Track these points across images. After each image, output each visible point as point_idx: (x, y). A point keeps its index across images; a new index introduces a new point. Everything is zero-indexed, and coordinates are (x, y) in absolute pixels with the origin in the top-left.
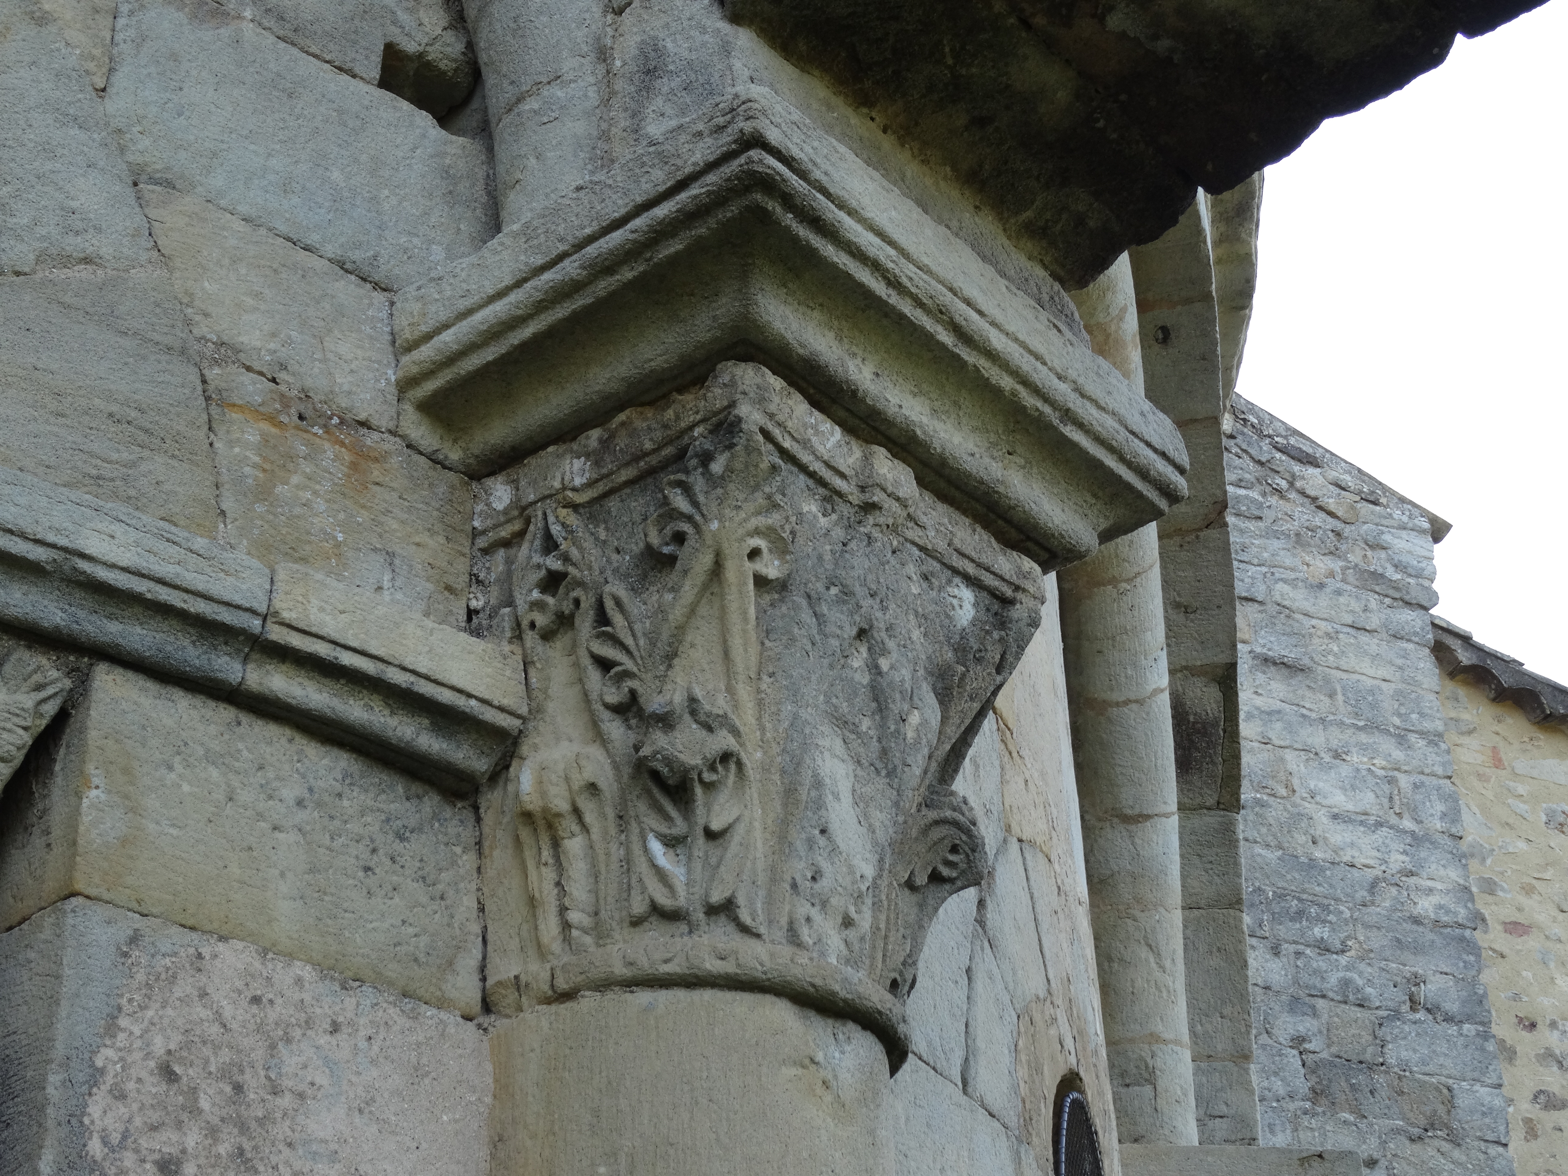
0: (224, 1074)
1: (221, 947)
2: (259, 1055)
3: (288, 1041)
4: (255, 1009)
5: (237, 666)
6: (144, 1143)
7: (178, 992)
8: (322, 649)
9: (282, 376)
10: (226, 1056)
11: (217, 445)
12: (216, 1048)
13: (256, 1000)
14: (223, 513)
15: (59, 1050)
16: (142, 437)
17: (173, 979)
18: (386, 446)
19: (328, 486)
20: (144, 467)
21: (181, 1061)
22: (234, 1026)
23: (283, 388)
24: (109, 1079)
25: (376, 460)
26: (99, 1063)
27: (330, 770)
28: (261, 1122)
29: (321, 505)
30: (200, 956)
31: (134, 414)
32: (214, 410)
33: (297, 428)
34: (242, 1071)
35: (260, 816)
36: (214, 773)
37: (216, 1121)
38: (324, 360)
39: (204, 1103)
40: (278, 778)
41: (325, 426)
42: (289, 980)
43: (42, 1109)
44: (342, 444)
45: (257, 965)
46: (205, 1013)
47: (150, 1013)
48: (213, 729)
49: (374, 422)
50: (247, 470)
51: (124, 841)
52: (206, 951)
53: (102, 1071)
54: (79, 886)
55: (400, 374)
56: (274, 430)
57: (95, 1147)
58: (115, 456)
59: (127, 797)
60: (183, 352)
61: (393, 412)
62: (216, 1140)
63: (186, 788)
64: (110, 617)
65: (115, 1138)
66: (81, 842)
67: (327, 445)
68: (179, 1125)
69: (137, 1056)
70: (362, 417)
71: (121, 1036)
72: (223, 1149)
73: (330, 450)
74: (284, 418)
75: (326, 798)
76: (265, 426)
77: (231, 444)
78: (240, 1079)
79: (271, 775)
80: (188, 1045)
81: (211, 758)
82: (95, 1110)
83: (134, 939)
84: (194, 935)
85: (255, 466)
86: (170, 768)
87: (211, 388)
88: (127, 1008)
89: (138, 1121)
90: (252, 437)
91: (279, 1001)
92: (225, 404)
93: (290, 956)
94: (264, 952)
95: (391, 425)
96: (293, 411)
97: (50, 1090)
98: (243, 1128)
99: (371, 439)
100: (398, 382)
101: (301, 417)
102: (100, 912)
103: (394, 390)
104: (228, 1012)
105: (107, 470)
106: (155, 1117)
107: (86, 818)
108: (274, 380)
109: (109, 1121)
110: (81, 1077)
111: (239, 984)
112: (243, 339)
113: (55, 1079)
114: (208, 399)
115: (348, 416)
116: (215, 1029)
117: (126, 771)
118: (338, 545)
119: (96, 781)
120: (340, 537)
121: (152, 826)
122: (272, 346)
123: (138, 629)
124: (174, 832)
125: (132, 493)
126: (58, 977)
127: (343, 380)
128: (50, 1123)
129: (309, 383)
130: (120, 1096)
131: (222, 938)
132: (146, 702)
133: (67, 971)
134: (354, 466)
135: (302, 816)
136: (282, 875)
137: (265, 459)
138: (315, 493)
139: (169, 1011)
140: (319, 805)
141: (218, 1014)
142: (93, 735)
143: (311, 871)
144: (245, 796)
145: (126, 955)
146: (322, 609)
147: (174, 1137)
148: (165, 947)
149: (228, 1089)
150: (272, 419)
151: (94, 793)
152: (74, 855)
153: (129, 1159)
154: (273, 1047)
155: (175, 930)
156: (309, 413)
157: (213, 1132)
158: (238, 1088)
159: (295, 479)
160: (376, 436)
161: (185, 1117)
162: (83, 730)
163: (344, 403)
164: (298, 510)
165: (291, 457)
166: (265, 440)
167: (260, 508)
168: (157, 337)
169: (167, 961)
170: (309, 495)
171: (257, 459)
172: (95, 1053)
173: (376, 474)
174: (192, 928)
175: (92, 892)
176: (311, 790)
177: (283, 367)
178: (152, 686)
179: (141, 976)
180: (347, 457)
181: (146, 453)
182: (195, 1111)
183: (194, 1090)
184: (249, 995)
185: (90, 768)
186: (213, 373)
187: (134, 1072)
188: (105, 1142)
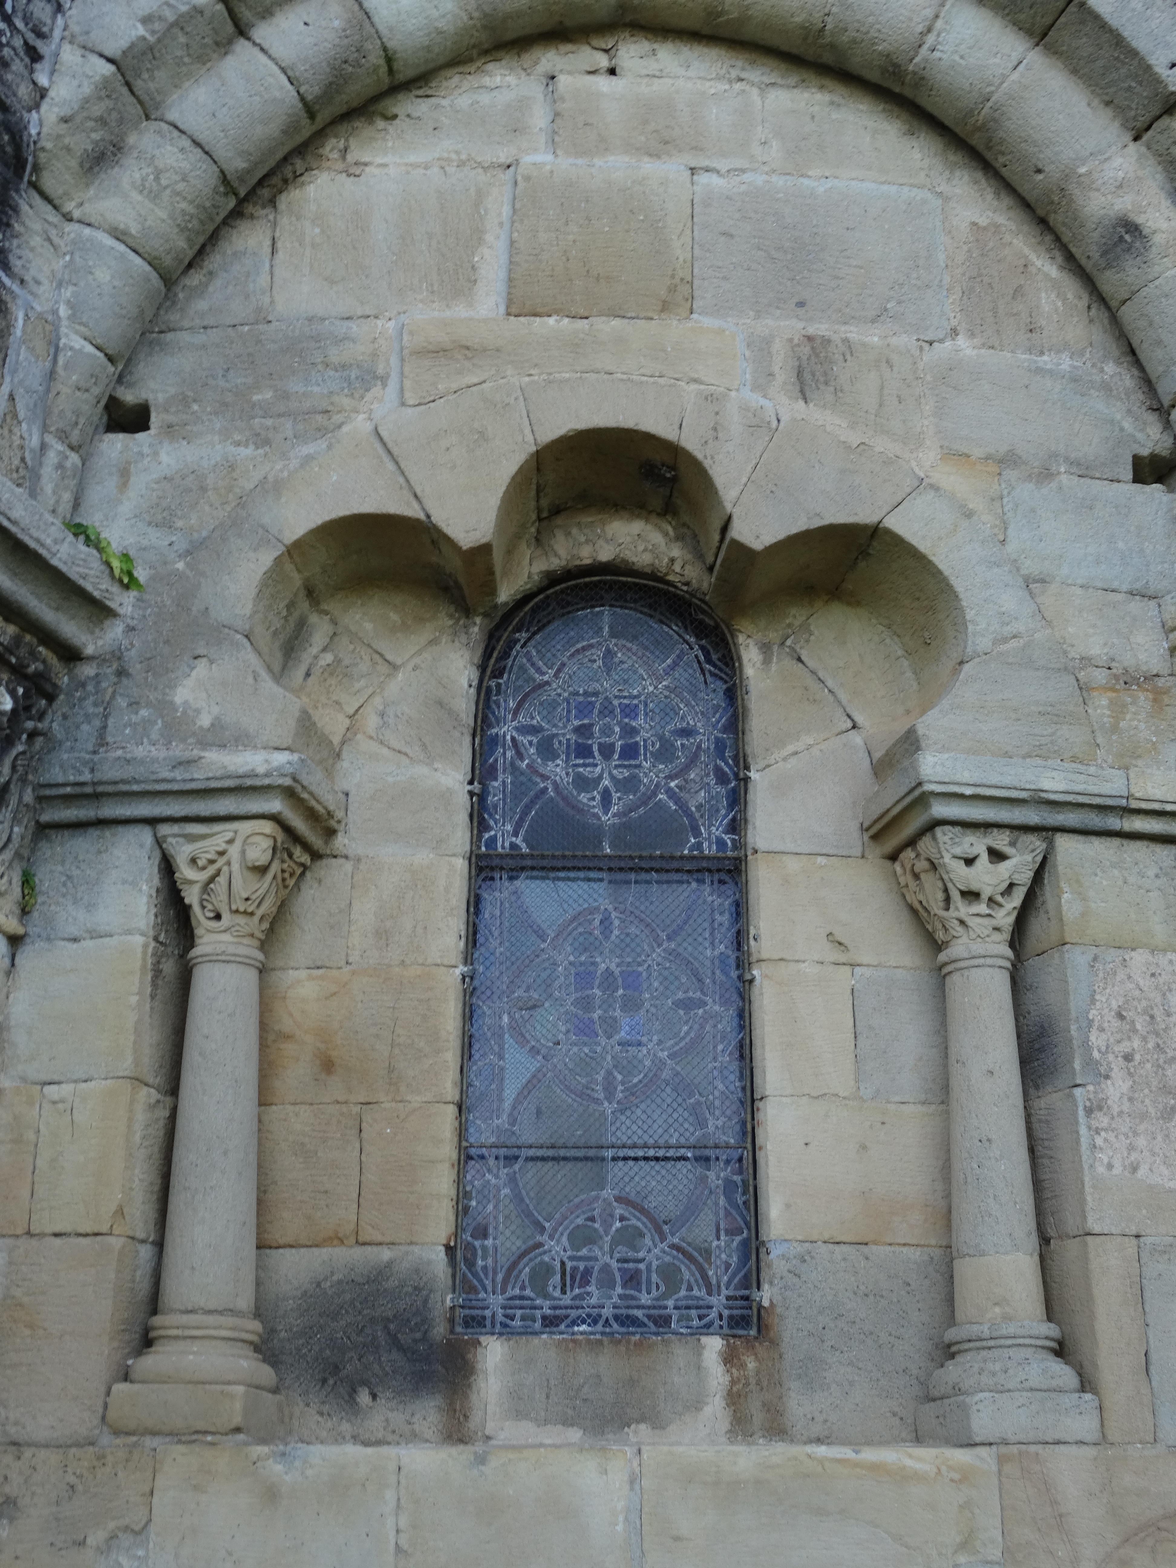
0: (1145, 1012)
1: (1133, 954)
2: (1159, 999)
3: (1170, 990)
4: (1153, 979)
5: (1118, 821)
6: (1116, 1049)
7: (1118, 979)
8: (1156, 806)
9: (1113, 665)
10: (1144, 1003)
11: (1089, 711)
12: (1140, 1001)
13: (1153, 975)
14: (1098, 745)
15: (1073, 1014)
16: (1055, 719)
17: (1115, 973)
18: (1168, 684)
19: (1143, 715)
20: (1059, 733)
21: (1125, 1009)
22: (1145, 989)
23: (1114, 671)
24: (1096, 1024)
25: (1165, 693)
26: (1091, 1017)
27: (1168, 856)
28: (1165, 1030)
29: (1142, 726)
30: (1125, 960)
31: (1050, 709)
32: (1085, 694)
33: (1125, 690)
34: (1152, 1009)
35: (1140, 887)
36: (1116, 872)
37: (1145, 1033)
38: (1132, 649)
39: (1139, 1027)
40: (1145, 867)
41: (1138, 684)
42: (1166, 962)
43: (1071, 1041)
44: (1147, 690)
45: (1151, 958)
46: (1132, 986)
47: (1108, 991)
48: (1111, 852)
49: (1161, 673)
50: (1105, 720)
51: (1083, 915)
52: (1127, 957)
53: (1093, 1021)
54: (1068, 940)
55: (1170, 644)
56: (1114, 695)
57: (1096, 1055)
58: (1045, 733)
59: (1080, 894)
60: (1066, 669)
61: (1169, 665)
62: (1146, 1042)
63: (1105, 883)
64: (1058, 813)
65: (1103, 1049)
66: (1064, 919)
67: (1140, 694)
68: (1129, 1038)
69: (1106, 1011)
70: (1155, 672)
71: (1098, 1003)
72: (1150, 1045)
73: (1142, 696)
74: (1118, 687)
75: (1169, 870)
76: (1110, 694)
77: (1095, 709)
78: (1151, 1012)
79: (1141, 866)
80: (1127, 1002)
81: (1113, 866)
82: (1093, 1038)
83: (1095, 959)
84: (1121, 951)
85: (1109, 716)
86: (1096, 875)
87: (1081, 682)
88: (1098, 991)
89: (1112, 1040)
90: (1104, 702)
91: (1163, 973)
92: (1090, 689)
93: (1165, 951)
94: (1152, 952)
95: (1170, 672)
96: (1122, 682)
97: (1072, 1032)
98: (1157, 1035)
99: (1161, 682)
100: (1169, 648)
101: (1126, 683)
102: (1078, 950)
103: (1168, 653)
104: (1141, 983)
105: (1043, 741)
106: (1118, 1037)
107: (1065, 909)
108: (1109, 668)
109: (1099, 1041)
110: (1084, 1025)
111: (1144, 969)
112: (1092, 652)
113: (1073, 1027)
114: (1081, 689)
115: (1148, 675)
116: (1137, 993)
117: (1078, 881)
118: (1154, 743)
119: (1065, 890)
120: (1154, 739)
121: (1093, 905)
122: (1105, 651)
123: (1072, 815)
124: (1103, 905)
125: (1056, 748)
126: (1066, 982)
127: (1142, 657)
128: (1075, 1047)
129: (1126, 664)
130: (1102, 1030)
131: (1133, 950)
132: (1080, 846)
133: (1070, 979)
134: (1155, 700)
135: (1158, 882)
136: (1155, 913)
137: (1112, 711)
138: (1139, 721)
139: (1116, 988)
140: (1166, 874)
141: (1137, 985)
142: (1061, 868)
143: (1168, 908)
144: (1132, 880)
145: (1093, 966)
146: (1153, 787)
147: (1128, 1044)
148: (1109, 959)
149: (1148, 1018)
150: (1113, 689)
151: (1066, 895)
152: (1062, 925)
153: (1111, 1057)
154: (1164, 995)
155: (1112, 950)
156: (1129, 680)
157: (1144, 1039)
158: (1152, 1017)
159: (1128, 717)
160: (1163, 680)
161: (1131, 1034)
162: (1055, 866)
163: (1144, 668)
164: (1132, 732)
165: (1124, 706)
166: (1111, 702)
167: (1114, 737)
168: (1053, 666)
169: (1111, 965)
170: (1136, 723)
171: (1108, 713)
172: (1088, 1013)
173: (1166, 700)
174: (1119, 948)
175: (1074, 941)
176: (1161, 869)
177: (1113, 660)
178: (1081, 838)
179: (1101, 975)
180: (1151, 696)
181: (1058, 726)
182: (1135, 1031)
183: (1133, 1022)
184: (1149, 973)
185: (1062, 884)
186: (1081, 675)
187: (1106, 1019)
188: (1099, 1051)
